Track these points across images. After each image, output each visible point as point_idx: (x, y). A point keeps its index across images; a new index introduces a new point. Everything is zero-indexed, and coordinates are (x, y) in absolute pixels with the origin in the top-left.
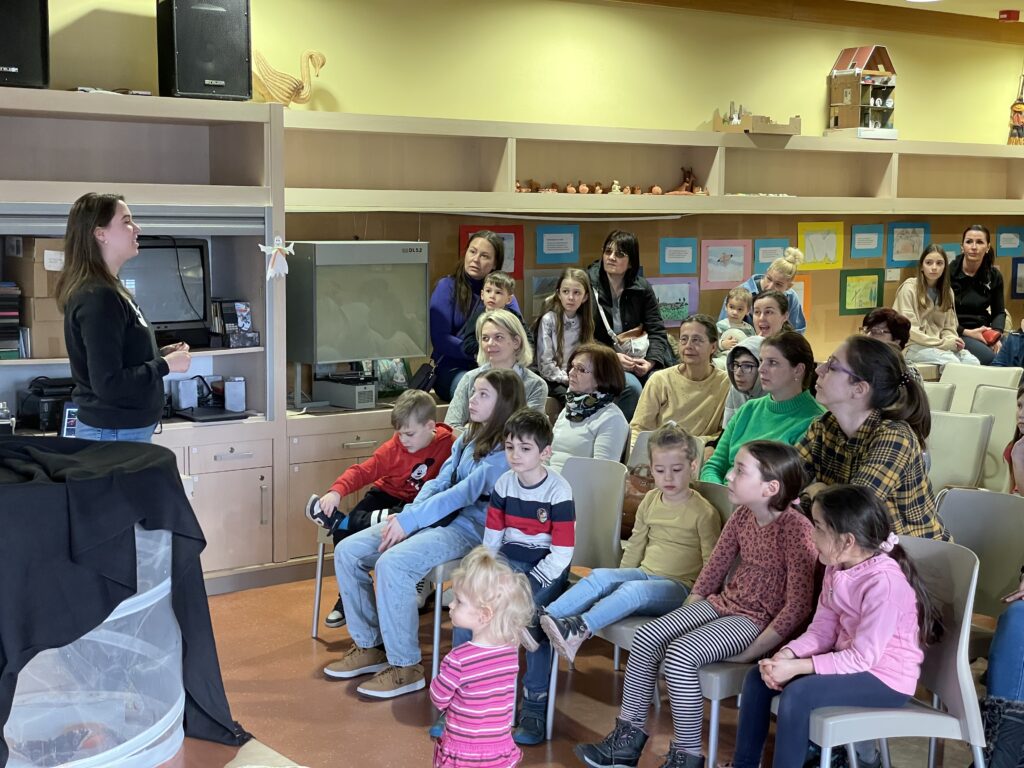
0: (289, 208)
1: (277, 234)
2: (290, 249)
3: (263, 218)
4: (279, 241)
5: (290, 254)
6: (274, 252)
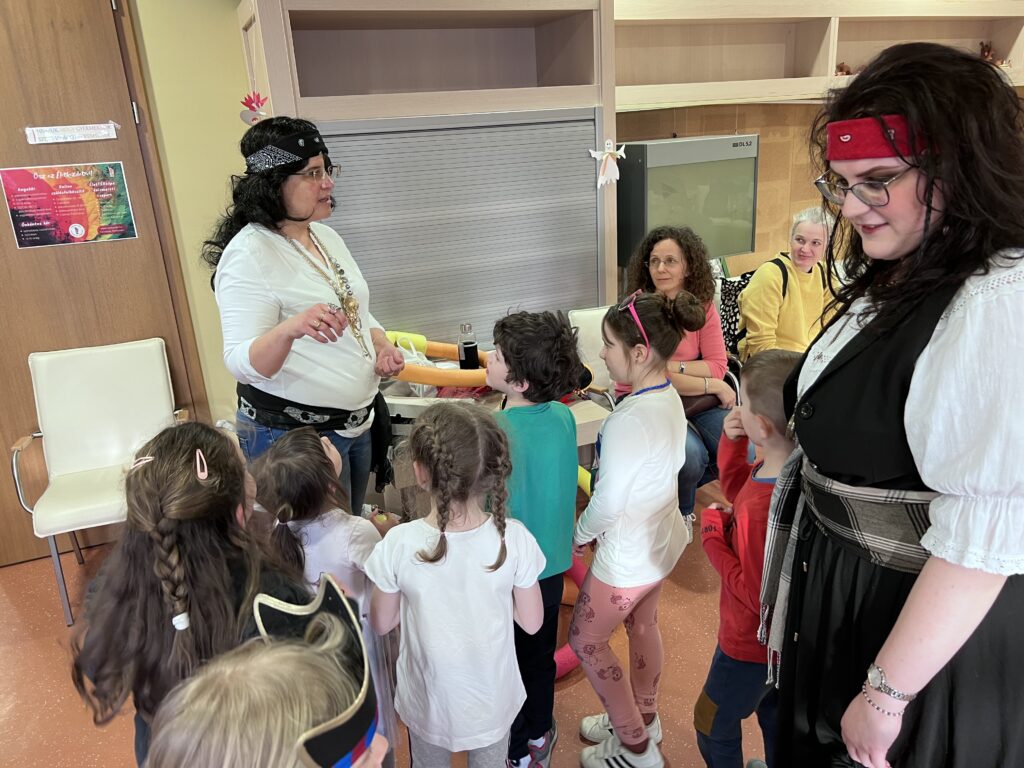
0: (620, 108)
1: (609, 137)
2: (621, 153)
3: (594, 120)
4: (610, 144)
5: (622, 157)
6: (604, 157)
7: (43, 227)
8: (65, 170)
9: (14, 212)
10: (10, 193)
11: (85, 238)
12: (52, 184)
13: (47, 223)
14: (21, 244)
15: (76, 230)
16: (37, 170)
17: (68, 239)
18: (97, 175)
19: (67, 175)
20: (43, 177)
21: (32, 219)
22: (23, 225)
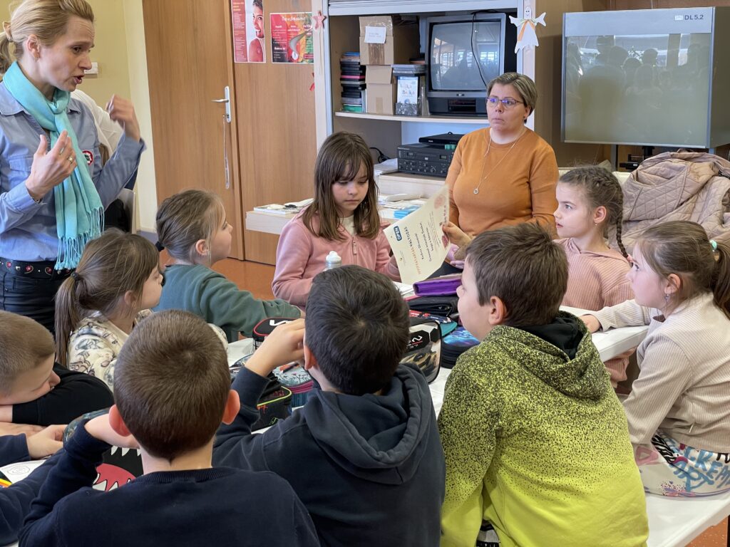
2: (540, 20)
4: (529, 11)
6: (523, 23)
7: (282, 51)
8: (294, 15)
9: (273, 40)
10: (273, 28)
11: (297, 61)
12: (289, 24)
13: (284, 49)
14: (274, 61)
15: (295, 56)
16: (284, 15)
17: (291, 60)
18: (306, 20)
19: (294, 19)
20: (286, 19)
21: (278, 46)
22: (275, 48)
